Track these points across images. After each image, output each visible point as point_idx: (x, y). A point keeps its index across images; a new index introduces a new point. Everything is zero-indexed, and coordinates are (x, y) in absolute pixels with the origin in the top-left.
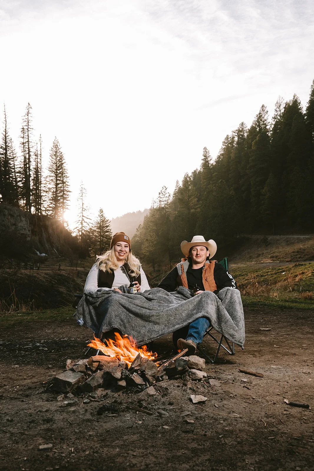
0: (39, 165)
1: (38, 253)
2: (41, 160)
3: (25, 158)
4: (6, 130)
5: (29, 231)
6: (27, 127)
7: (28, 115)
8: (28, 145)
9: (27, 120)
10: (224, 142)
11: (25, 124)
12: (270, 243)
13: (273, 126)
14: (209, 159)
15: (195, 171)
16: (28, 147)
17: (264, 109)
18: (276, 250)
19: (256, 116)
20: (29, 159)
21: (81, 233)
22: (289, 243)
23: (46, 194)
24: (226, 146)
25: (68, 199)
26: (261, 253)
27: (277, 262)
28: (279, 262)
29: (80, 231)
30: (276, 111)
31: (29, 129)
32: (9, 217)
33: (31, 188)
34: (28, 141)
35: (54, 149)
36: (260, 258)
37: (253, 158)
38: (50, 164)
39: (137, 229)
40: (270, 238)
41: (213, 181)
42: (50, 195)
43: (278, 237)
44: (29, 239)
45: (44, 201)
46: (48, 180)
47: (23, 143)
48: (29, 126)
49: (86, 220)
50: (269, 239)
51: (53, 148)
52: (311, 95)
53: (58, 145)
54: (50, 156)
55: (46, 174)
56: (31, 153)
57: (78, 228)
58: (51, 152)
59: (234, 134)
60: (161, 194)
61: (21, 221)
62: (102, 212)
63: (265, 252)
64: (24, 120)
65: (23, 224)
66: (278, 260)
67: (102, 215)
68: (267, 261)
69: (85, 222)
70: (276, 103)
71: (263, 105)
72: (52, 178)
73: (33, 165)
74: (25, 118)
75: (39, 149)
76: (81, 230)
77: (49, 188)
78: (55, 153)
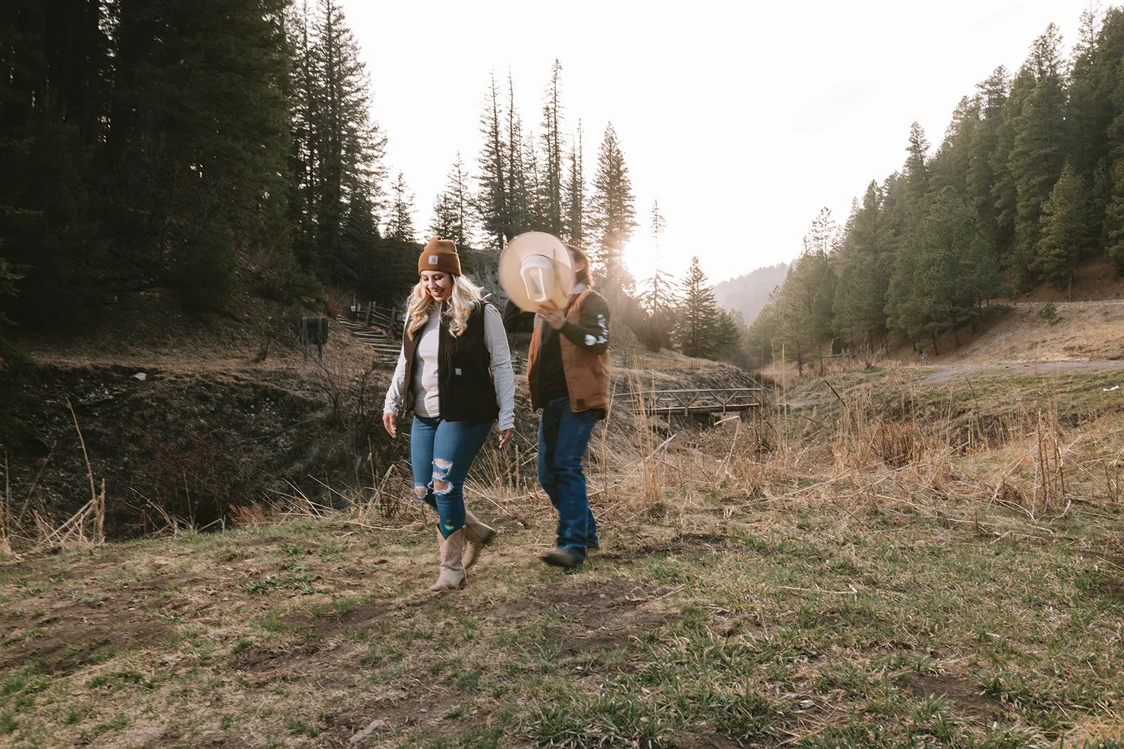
0: (578, 177)
2: (581, 167)
3: (551, 162)
4: (511, 111)
6: (553, 105)
7: (555, 82)
8: (556, 139)
9: (553, 92)
10: (957, 112)
11: (551, 98)
12: (1061, 318)
13: (1072, 68)
14: (923, 146)
15: (892, 177)
16: (556, 142)
17: (1053, 33)
18: (1078, 334)
19: (1032, 44)
20: (557, 165)
21: (652, 303)
22: (1108, 316)
23: (592, 231)
24: (961, 119)
25: (630, 239)
26: (1038, 340)
27: (1083, 359)
28: (1087, 359)
29: (652, 299)
30: (1082, 31)
31: (557, 109)
33: (563, 220)
34: (556, 132)
35: (607, 146)
36: (1037, 351)
37: (1024, 134)
38: (598, 174)
39: (770, 295)
40: (1061, 307)
41: (930, 192)
42: (600, 233)
43: (1081, 305)
45: (588, 244)
46: (594, 204)
47: (546, 137)
48: (557, 103)
49: (663, 277)
50: (1059, 309)
51: (604, 143)
53: (614, 137)
54: (600, 159)
55: (590, 191)
56: (561, 154)
57: (647, 294)
58: (602, 152)
59: (981, 90)
60: (818, 225)
62: (697, 262)
63: (1049, 337)
64: (548, 93)
66: (1086, 357)
67: (696, 268)
68: (1056, 356)
69: (661, 282)
70: (1082, 14)
71: (1051, 24)
72: (602, 201)
73: (565, 176)
74: (549, 88)
75: (577, 146)
76: (653, 296)
77: (598, 221)
78: (608, 154)
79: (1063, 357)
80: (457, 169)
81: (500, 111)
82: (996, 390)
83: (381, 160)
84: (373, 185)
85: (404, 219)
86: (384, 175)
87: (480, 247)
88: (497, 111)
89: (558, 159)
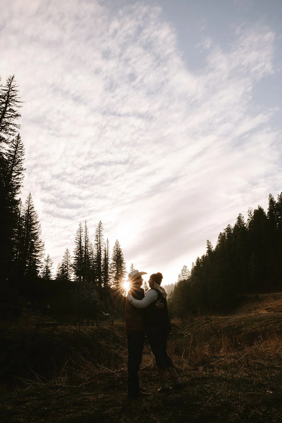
0: (107, 257)
1: (104, 313)
2: (108, 253)
3: (98, 252)
4: (86, 236)
5: (98, 298)
6: (99, 235)
7: (100, 228)
8: (100, 245)
10: (219, 237)
11: (98, 233)
12: (261, 299)
13: (248, 225)
14: (211, 247)
15: (203, 256)
16: (100, 246)
18: (268, 304)
19: (236, 218)
20: (100, 253)
22: (276, 298)
23: (112, 275)
24: (220, 239)
25: (124, 277)
26: (256, 306)
30: (249, 215)
31: (100, 236)
32: (86, 290)
33: (102, 271)
34: (100, 243)
36: (257, 310)
37: (239, 243)
38: (113, 256)
39: (170, 295)
41: (215, 260)
42: (114, 275)
43: (266, 295)
44: (98, 304)
45: (110, 279)
46: (112, 265)
47: (97, 244)
48: (100, 234)
50: (260, 296)
51: (115, 246)
52: (269, 204)
53: (118, 244)
54: (114, 251)
55: (111, 261)
56: (101, 250)
58: (114, 249)
59: (225, 231)
60: (183, 271)
61: (94, 292)
63: (259, 305)
64: (97, 231)
65: (95, 294)
66: (273, 311)
67: (146, 286)
68: (264, 312)
70: (248, 211)
71: (240, 214)
72: (114, 264)
73: (103, 256)
74: (98, 229)
75: (106, 247)
77: (113, 271)
78: (116, 249)
79: (266, 312)
80: (66, 254)
81: (82, 236)
82: (250, 324)
83: (42, 252)
84: (38, 260)
85: (48, 271)
86: (42, 257)
87: (73, 280)
88: (81, 236)
89: (100, 251)
